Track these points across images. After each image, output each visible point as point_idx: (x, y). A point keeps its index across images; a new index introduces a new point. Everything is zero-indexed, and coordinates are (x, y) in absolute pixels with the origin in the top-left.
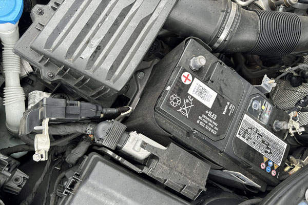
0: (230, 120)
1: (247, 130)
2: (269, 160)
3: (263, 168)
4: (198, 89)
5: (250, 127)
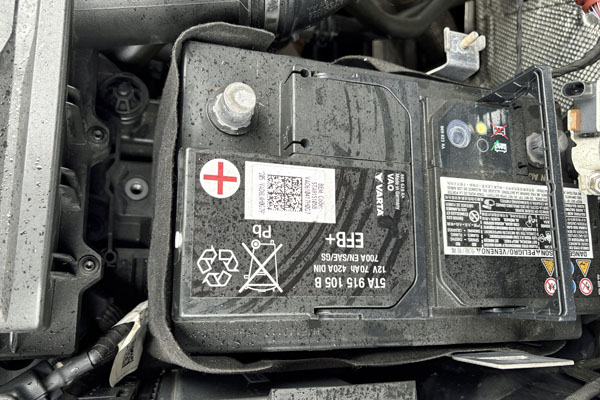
1: (467, 219)
3: (551, 292)
4: (271, 190)
5: (471, 206)
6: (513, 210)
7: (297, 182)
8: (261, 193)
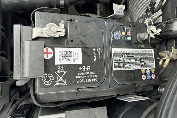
0: (102, 61)
1: (120, 60)
2: (146, 70)
3: (144, 79)
4: (63, 56)
5: (121, 56)
6: (133, 56)
7: (70, 53)
8: (60, 57)
